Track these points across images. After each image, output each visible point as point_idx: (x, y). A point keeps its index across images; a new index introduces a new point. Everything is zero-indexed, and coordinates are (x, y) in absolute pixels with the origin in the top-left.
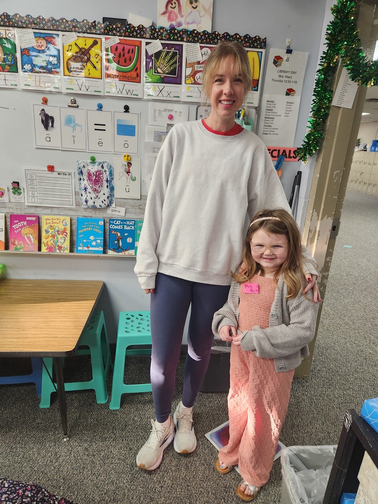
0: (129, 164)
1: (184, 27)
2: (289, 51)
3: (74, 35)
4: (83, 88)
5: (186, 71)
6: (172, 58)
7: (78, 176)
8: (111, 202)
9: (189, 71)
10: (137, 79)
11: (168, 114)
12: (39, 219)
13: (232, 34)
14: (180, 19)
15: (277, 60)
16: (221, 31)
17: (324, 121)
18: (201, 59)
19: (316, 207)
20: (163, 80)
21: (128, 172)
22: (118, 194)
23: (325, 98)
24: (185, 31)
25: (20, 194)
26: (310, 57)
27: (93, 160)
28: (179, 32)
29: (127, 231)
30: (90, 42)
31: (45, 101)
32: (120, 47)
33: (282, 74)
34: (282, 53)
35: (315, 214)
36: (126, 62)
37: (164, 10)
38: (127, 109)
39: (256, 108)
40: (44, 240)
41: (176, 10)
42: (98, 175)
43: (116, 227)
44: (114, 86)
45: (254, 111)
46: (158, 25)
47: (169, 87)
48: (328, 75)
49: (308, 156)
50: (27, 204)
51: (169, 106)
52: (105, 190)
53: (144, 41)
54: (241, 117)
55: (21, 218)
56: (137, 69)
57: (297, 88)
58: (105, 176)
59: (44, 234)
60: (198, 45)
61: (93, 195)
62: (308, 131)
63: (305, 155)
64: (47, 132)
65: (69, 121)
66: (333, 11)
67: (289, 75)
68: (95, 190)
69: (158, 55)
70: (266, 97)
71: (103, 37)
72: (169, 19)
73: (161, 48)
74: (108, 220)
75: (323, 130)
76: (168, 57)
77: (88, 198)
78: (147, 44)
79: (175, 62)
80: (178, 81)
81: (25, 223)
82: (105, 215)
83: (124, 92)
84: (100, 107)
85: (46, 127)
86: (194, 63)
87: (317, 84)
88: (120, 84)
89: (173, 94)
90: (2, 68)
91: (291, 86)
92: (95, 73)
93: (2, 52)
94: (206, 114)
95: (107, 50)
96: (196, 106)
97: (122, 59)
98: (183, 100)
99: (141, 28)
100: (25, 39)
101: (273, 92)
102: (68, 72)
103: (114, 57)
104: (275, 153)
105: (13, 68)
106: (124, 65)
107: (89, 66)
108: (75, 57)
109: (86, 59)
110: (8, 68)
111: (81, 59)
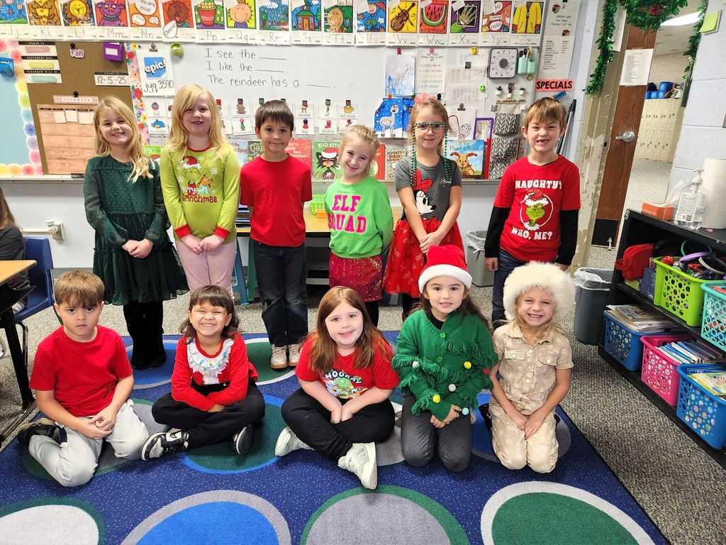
4: (403, 41)
5: (483, 22)
6: (472, 12)
9: (485, 21)
10: (443, 31)
15: (556, 8)
18: (495, 11)
20: (464, 30)
32: (433, 6)
33: (559, 19)
34: (560, 2)
35: (590, 133)
36: (436, 18)
39: (538, 48)
44: (423, 39)
45: (536, 50)
47: (469, 36)
56: (444, 23)
57: (572, 29)
60: (493, 1)
67: (565, 19)
69: (461, 10)
70: (546, 38)
73: (463, 5)
76: (469, 12)
78: (454, 2)
79: (474, 15)
80: (476, 30)
83: (434, 42)
86: (489, 15)
88: (431, 36)
89: (471, 41)
90: (341, 30)
91: (567, 28)
92: (412, 28)
93: (342, 17)
94: (499, 56)
95: (422, 10)
96: (489, 49)
97: (433, 16)
98: (480, 46)
100: (361, 5)
101: (552, 33)
103: (427, 15)
104: (553, 85)
105: (350, 30)
106: (435, 21)
107: (407, 24)
108: (397, 17)
109: (405, 18)
110: (345, 29)
111: (402, 18)
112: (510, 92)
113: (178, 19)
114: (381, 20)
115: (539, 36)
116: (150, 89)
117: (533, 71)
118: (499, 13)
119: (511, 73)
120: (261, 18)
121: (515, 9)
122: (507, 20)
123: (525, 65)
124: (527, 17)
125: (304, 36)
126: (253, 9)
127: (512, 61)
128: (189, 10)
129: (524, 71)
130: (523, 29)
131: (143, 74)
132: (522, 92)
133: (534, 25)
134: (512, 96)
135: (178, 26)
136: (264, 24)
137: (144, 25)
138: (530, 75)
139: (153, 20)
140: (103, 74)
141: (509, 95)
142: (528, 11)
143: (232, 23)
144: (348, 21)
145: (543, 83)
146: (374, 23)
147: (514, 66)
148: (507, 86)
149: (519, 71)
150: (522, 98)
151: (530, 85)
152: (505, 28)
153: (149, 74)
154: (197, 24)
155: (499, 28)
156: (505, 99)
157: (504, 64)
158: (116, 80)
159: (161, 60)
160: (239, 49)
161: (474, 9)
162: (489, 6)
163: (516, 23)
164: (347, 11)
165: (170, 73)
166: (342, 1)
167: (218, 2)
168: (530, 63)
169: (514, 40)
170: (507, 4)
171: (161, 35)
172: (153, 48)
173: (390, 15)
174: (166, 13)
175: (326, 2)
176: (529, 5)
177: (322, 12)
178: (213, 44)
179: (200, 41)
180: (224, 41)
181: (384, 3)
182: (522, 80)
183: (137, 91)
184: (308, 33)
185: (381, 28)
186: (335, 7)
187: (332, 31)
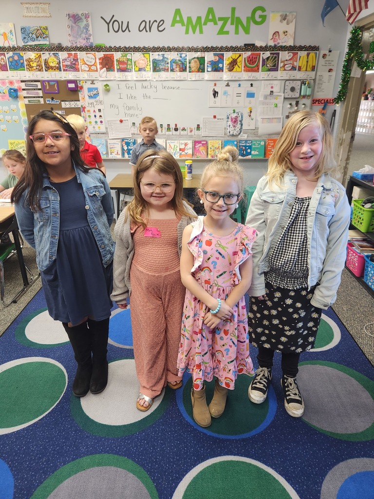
0: (251, 112)
1: (280, 44)
2: (330, 51)
3: (231, 53)
4: (233, 77)
5: (281, 65)
6: (274, 59)
7: (226, 120)
8: (241, 132)
9: (282, 64)
10: (257, 71)
11: (271, 86)
12: (207, 142)
13: (303, 45)
14: (279, 41)
15: (324, 56)
16: (298, 45)
17: (347, 84)
18: (288, 58)
19: (343, 127)
20: (270, 70)
21: (250, 116)
22: (244, 128)
23: (348, 73)
24: (281, 47)
25: (199, 130)
26: (340, 53)
27: (234, 112)
28: (278, 47)
29: (248, 146)
30: (238, 56)
31: (215, 85)
32: (251, 57)
33: (326, 62)
34: (327, 52)
35: (343, 130)
36: (253, 63)
37: (272, 38)
38: (252, 85)
39: (314, 80)
40: (209, 152)
41: (277, 37)
42: (236, 118)
43: (242, 144)
44: (246, 75)
45: (312, 81)
46: (269, 45)
47: (272, 73)
48: (349, 62)
49: (339, 102)
50: (202, 135)
51: (272, 82)
52: (239, 126)
53: (262, 53)
54: (306, 85)
55: (199, 142)
56: (258, 66)
57: (334, 68)
58: (239, 119)
59: (209, 149)
60: (287, 52)
61: (233, 129)
62: (339, 89)
63: (338, 101)
64: (215, 99)
65: (225, 93)
66: (352, 32)
67: (330, 62)
68: (234, 126)
69: (268, 58)
70: (318, 74)
71: (243, 53)
72: (274, 41)
73: (269, 55)
74: (238, 141)
75: (347, 88)
76: (273, 59)
77: (231, 131)
78: (263, 54)
79: (276, 61)
80: (276, 70)
81: (201, 145)
82: (237, 139)
83: (252, 77)
84: (240, 85)
85: (215, 97)
86: (285, 61)
87: (343, 67)
88: (250, 74)
89: (274, 76)
90: (198, 71)
91: (330, 68)
92: (239, 69)
93: (199, 64)
94: (290, 85)
95: (245, 58)
96: (284, 81)
97: (252, 62)
98: (278, 79)
99: (261, 47)
100: (209, 57)
101: (322, 71)
102: (227, 70)
103: (248, 61)
104: (323, 102)
105: (203, 71)
106: (252, 65)
107: (236, 67)
108: (230, 63)
109: (235, 64)
110: (201, 70)
111: (233, 64)
112: (297, 106)
113: (107, 67)
114: (221, 65)
115: (314, 72)
116: (90, 106)
117: (310, 94)
118: (290, 60)
119: (297, 95)
120: (153, 66)
121: (300, 57)
122: (295, 63)
123: (306, 91)
124: (307, 62)
125: (178, 75)
126: (148, 60)
127: (297, 88)
128: (113, 61)
129: (305, 94)
130: (304, 69)
131: (87, 97)
132: (303, 106)
133: (311, 66)
134: (298, 108)
135: (107, 71)
136: (155, 69)
137: (89, 71)
138: (309, 96)
139: (93, 68)
140: (66, 101)
141: (296, 108)
142: (308, 58)
143: (137, 69)
144: (202, 66)
145: (317, 101)
146: (217, 67)
147: (299, 91)
148: (295, 102)
149: (302, 94)
151: (308, 102)
152: (294, 68)
153: (90, 97)
154: (117, 69)
155: (290, 68)
156: (294, 110)
157: (293, 89)
158: (72, 104)
159: (97, 89)
160: (140, 83)
161: (276, 58)
162: (284, 56)
163: (300, 65)
164: (201, 60)
165: (101, 97)
166: (199, 54)
167: (129, 57)
168: (308, 89)
169: (299, 75)
170: (295, 54)
171: (98, 76)
172: (93, 82)
173: (226, 62)
174: (101, 63)
175: (190, 55)
176: (308, 55)
177: (188, 61)
178: (126, 81)
179: (119, 79)
180: (132, 79)
181: (223, 55)
182: (303, 99)
183: (84, 108)
184: (179, 73)
185: (221, 70)
186: (195, 58)
187: (193, 72)
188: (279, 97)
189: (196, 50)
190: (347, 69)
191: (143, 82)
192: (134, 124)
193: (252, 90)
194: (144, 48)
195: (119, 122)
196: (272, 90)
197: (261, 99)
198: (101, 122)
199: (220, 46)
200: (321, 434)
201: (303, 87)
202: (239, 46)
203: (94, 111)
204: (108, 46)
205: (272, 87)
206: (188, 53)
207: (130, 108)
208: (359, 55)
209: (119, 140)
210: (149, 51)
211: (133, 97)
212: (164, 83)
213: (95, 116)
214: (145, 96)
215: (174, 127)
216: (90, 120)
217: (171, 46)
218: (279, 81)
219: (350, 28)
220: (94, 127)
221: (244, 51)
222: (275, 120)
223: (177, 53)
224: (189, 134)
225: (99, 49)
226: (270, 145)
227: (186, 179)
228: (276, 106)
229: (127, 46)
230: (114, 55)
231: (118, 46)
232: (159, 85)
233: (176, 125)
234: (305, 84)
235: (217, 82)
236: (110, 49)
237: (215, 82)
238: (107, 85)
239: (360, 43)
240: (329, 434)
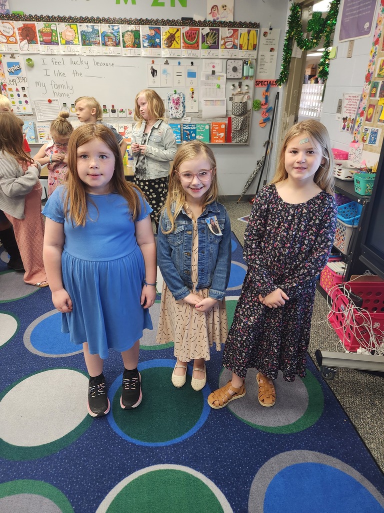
0: (193, 93)
1: (220, 20)
2: (271, 29)
3: (168, 27)
4: (172, 54)
5: (221, 42)
7: (168, 101)
8: (184, 115)
9: (223, 42)
10: (197, 48)
11: (212, 65)
13: (243, 22)
14: (218, 16)
15: (265, 34)
16: (238, 21)
17: (289, 65)
18: (228, 36)
19: (287, 110)
20: (210, 48)
21: (192, 97)
22: (187, 110)
23: (289, 53)
24: (221, 22)
26: (281, 31)
27: (175, 92)
28: (218, 22)
29: (192, 130)
30: (175, 30)
31: (153, 62)
32: (189, 32)
33: (268, 41)
34: (267, 30)
35: (286, 113)
36: (192, 39)
37: (210, 12)
38: (192, 63)
39: (256, 59)
41: (216, 11)
42: (178, 99)
43: (186, 128)
44: (185, 53)
45: (254, 61)
46: (207, 20)
47: (213, 51)
48: (290, 40)
49: (282, 84)
51: (213, 61)
52: (181, 108)
53: (201, 28)
56: (197, 42)
57: (276, 47)
58: (181, 100)
60: (227, 28)
61: (175, 111)
62: (281, 70)
63: (280, 83)
64: (154, 78)
65: (165, 72)
66: (291, 9)
67: (271, 41)
68: (177, 108)
69: (207, 34)
70: (260, 53)
71: (181, 27)
72: (213, 16)
73: (209, 31)
74: (182, 125)
75: (289, 69)
76: (213, 36)
77: (173, 113)
78: (202, 29)
79: (216, 38)
80: (217, 48)
82: (181, 122)
83: (191, 55)
84: (179, 63)
85: (153, 76)
86: (225, 38)
87: (284, 46)
88: (189, 51)
89: (215, 55)
90: (133, 46)
91: (272, 47)
92: (178, 46)
93: (133, 38)
94: (232, 64)
95: (183, 33)
96: (226, 60)
97: (190, 38)
98: (220, 57)
99: (200, 22)
100: (144, 30)
101: (264, 50)
102: (164, 46)
103: (187, 37)
104: (266, 83)
105: (139, 46)
106: (191, 41)
107: (174, 43)
108: (168, 39)
109: (173, 39)
110: (136, 45)
111: (171, 39)
112: (240, 87)
113: (28, 38)
114: (158, 41)
115: (256, 51)
116: (12, 83)
117: (252, 74)
118: (231, 37)
119: (240, 76)
120: (82, 39)
121: (241, 34)
122: (236, 41)
123: (248, 72)
124: (248, 40)
125: (111, 50)
126: (76, 31)
127: (240, 68)
128: (35, 32)
129: (247, 75)
130: (246, 47)
131: (7, 74)
132: (246, 88)
133: (252, 45)
134: (241, 90)
135: (29, 43)
136: (84, 42)
137: (7, 43)
138: (251, 77)
139: (12, 39)
141: (239, 90)
142: (249, 36)
143: (64, 42)
144: (137, 40)
145: (260, 82)
146: (153, 42)
147: (241, 71)
148: (238, 83)
149: (245, 75)
150: (247, 91)
151: (251, 83)
152: (234, 46)
153: (11, 73)
154: (40, 41)
155: (231, 46)
156: (237, 92)
157: (235, 69)
159: (18, 64)
160: (69, 58)
161: (216, 34)
162: (224, 32)
163: (241, 43)
164: (136, 34)
165: (24, 73)
166: (132, 27)
167: (53, 27)
168: (250, 69)
169: (241, 54)
170: (235, 31)
171: (18, 48)
172: (12, 56)
173: (164, 37)
174: (21, 35)
175: (123, 28)
176: (249, 32)
177: (121, 34)
178: (52, 55)
179: (43, 53)
180: (59, 53)
181: (159, 29)
182: (246, 80)
183: (5, 86)
184: (112, 48)
185: (158, 45)
186: (128, 31)
187: (127, 47)
188: (221, 78)
189: (129, 22)
190: (288, 49)
191: (72, 57)
192: (65, 104)
193: (193, 69)
194: (70, 18)
195: (48, 102)
196: (214, 69)
197: (203, 79)
198: (26, 102)
199: (155, 19)
200: (253, 429)
201: (245, 67)
202: (176, 20)
203: (17, 89)
204: (28, 14)
205: (214, 67)
206: (120, 26)
207: (58, 87)
208: (299, 33)
209: (49, 123)
210: (76, 22)
211: (61, 74)
212: (95, 58)
213: (19, 95)
214: (75, 73)
215: (111, 108)
216: (13, 100)
217: (101, 17)
218: (219, 60)
219: (290, 5)
220: (18, 108)
221: (182, 26)
222: (219, 102)
223: (108, 24)
224: (128, 116)
225: (16, 17)
226: (215, 129)
227: (127, 166)
228: (219, 87)
229: (50, 15)
230: (36, 24)
231: (39, 15)
232: (90, 60)
233: (113, 106)
234: (247, 64)
235: (155, 60)
236: (30, 18)
237: (153, 59)
238: (29, 60)
239: (299, 21)
240: (261, 429)
